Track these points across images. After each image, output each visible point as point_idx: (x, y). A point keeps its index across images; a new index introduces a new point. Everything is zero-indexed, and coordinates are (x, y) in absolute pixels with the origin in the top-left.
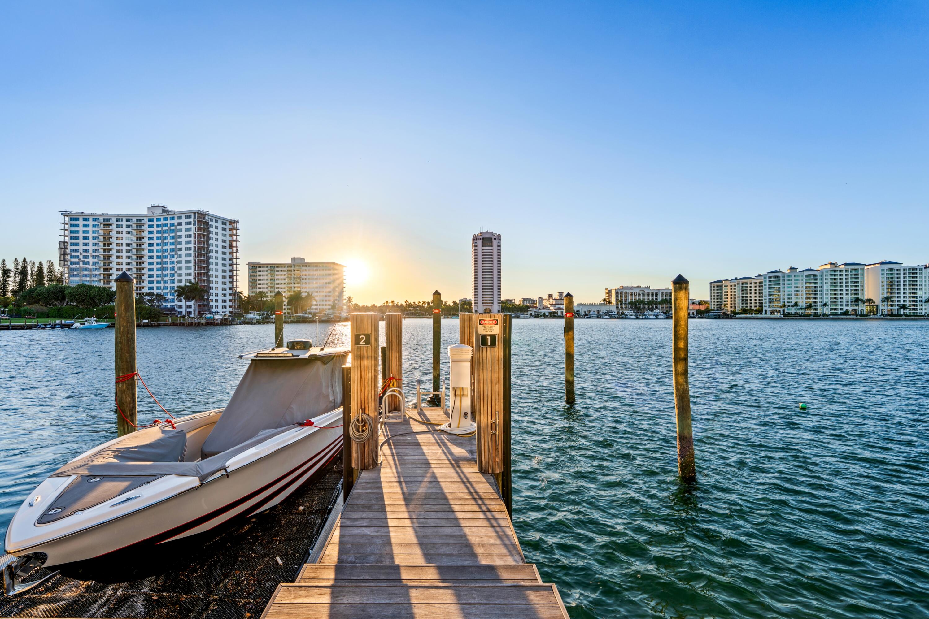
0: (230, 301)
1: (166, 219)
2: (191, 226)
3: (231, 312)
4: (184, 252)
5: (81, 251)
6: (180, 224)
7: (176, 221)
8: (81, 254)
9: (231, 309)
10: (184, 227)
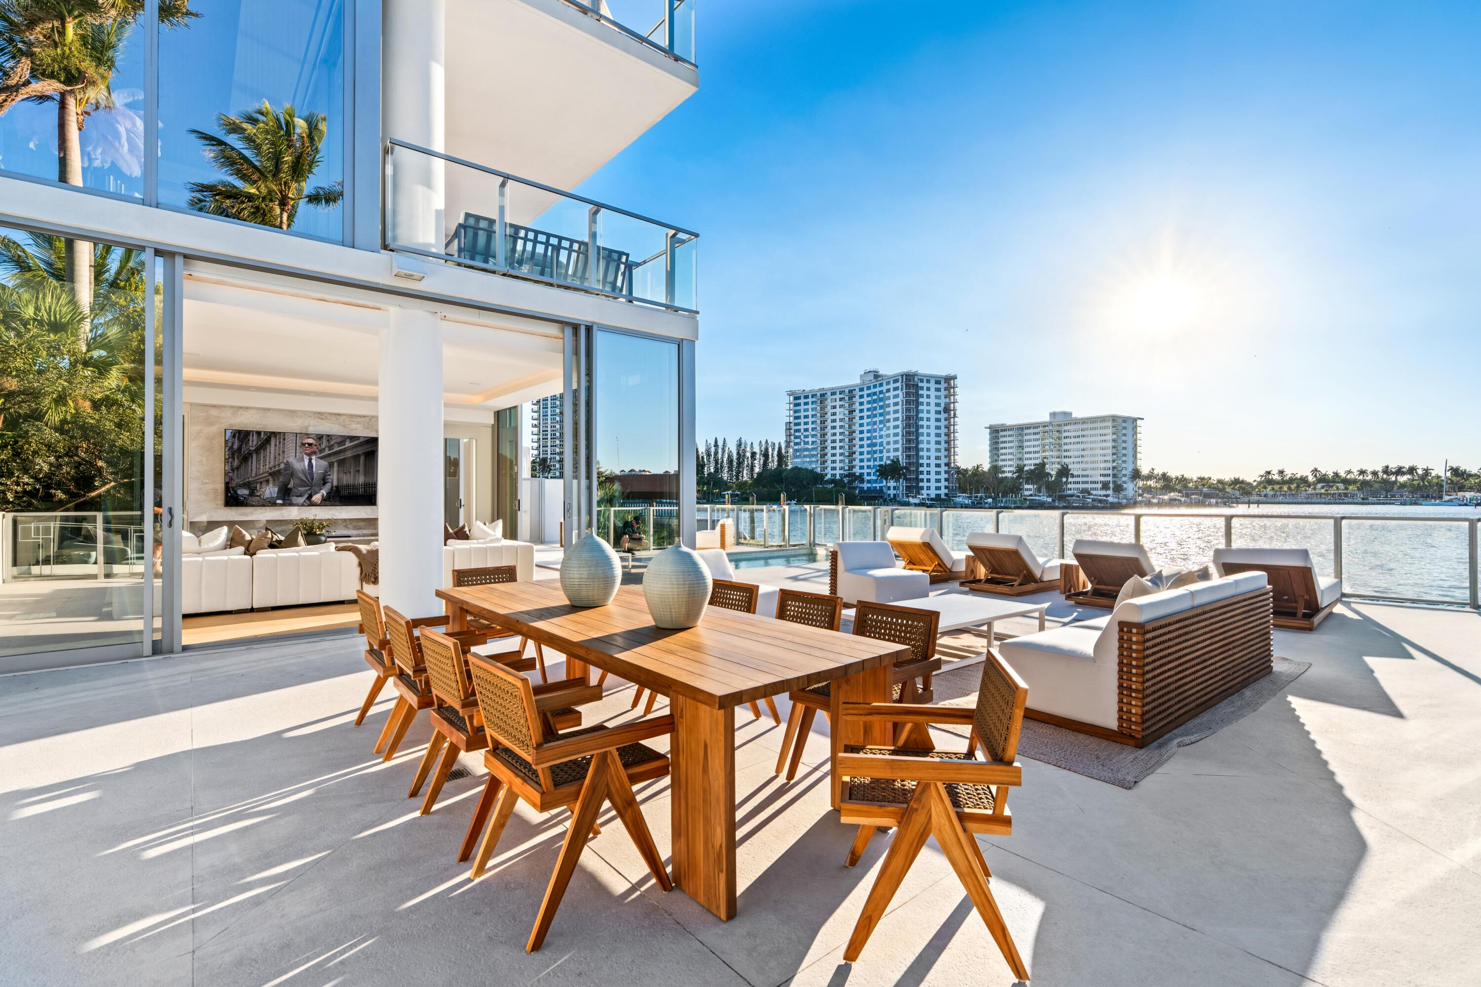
0: (946, 480)
1: (875, 386)
2: (899, 392)
3: (946, 495)
4: (892, 424)
6: (888, 391)
7: (884, 388)
8: (802, 434)
9: (946, 491)
10: (892, 393)
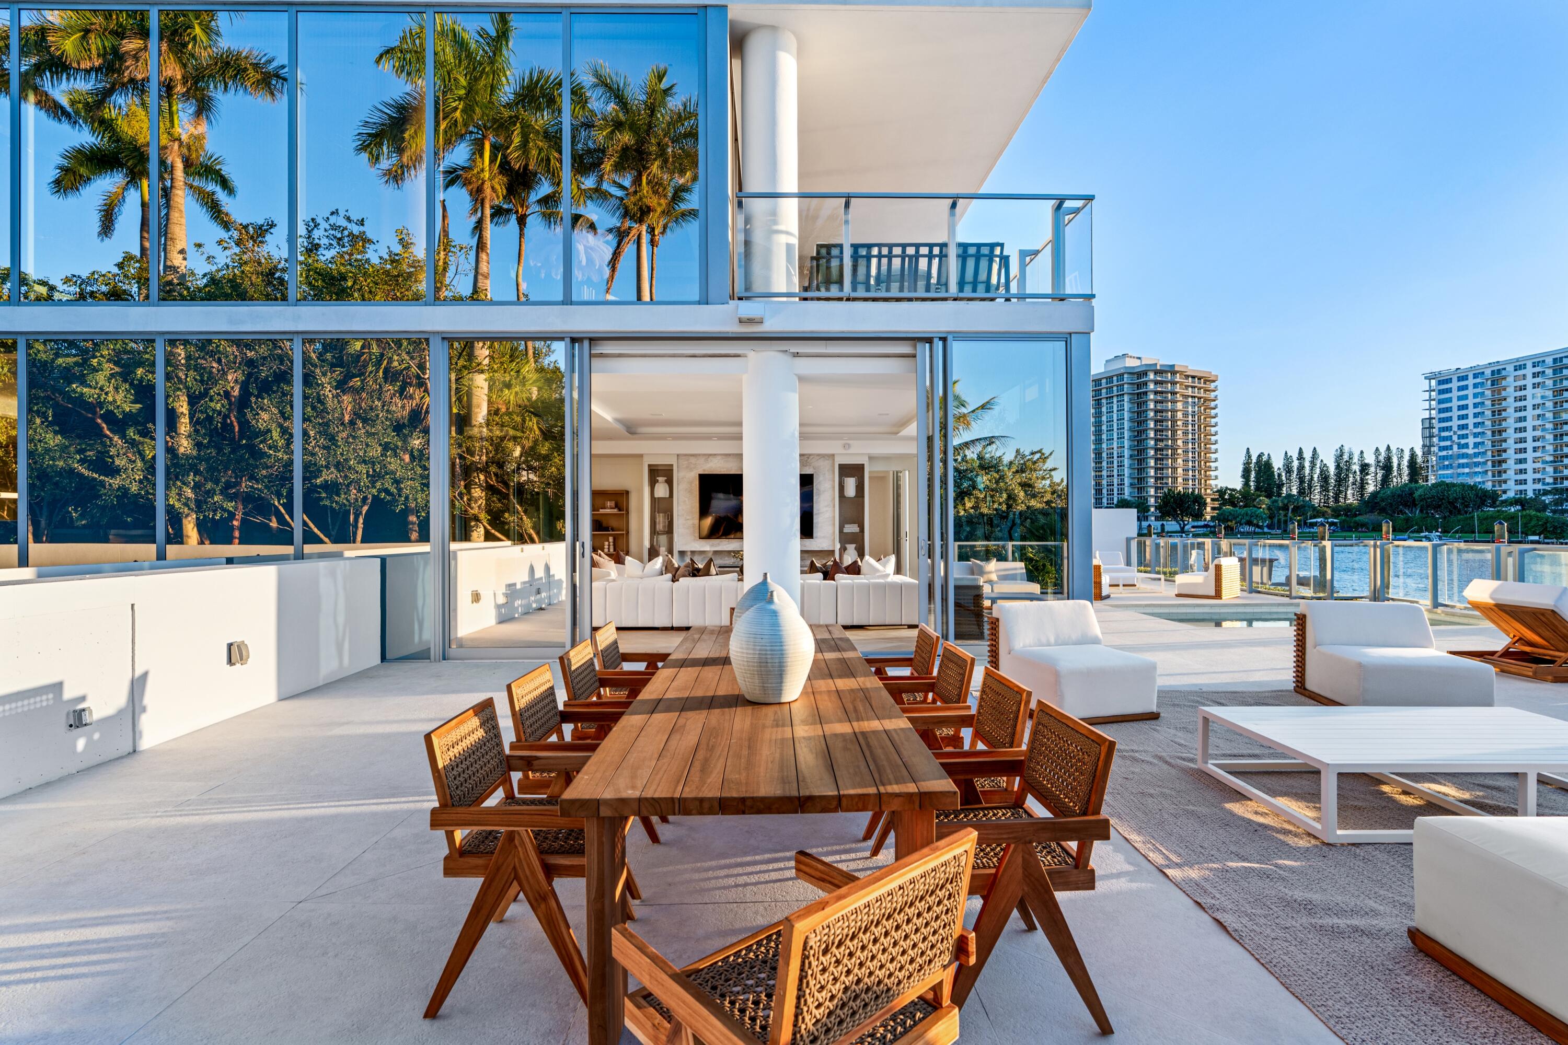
5: (1455, 428)
8: (1455, 433)
